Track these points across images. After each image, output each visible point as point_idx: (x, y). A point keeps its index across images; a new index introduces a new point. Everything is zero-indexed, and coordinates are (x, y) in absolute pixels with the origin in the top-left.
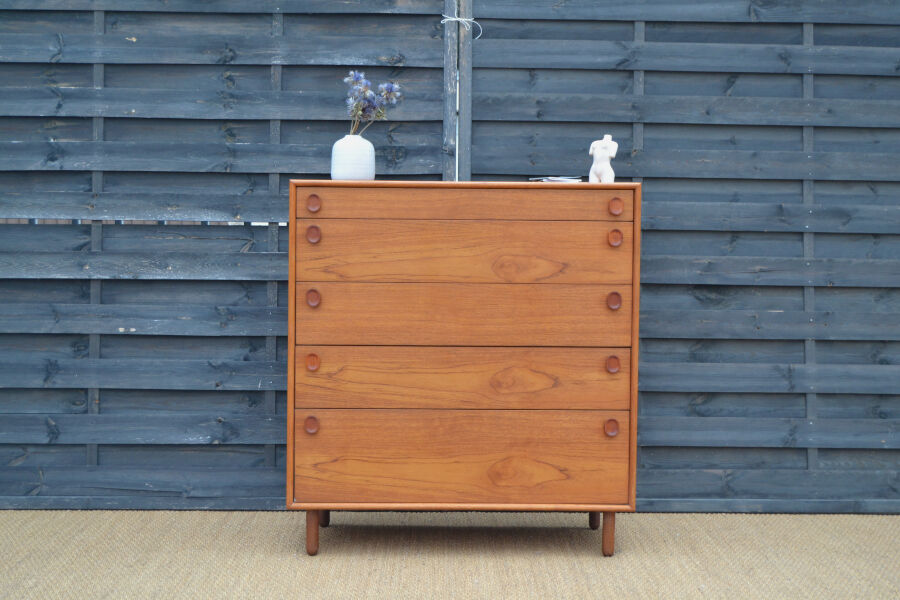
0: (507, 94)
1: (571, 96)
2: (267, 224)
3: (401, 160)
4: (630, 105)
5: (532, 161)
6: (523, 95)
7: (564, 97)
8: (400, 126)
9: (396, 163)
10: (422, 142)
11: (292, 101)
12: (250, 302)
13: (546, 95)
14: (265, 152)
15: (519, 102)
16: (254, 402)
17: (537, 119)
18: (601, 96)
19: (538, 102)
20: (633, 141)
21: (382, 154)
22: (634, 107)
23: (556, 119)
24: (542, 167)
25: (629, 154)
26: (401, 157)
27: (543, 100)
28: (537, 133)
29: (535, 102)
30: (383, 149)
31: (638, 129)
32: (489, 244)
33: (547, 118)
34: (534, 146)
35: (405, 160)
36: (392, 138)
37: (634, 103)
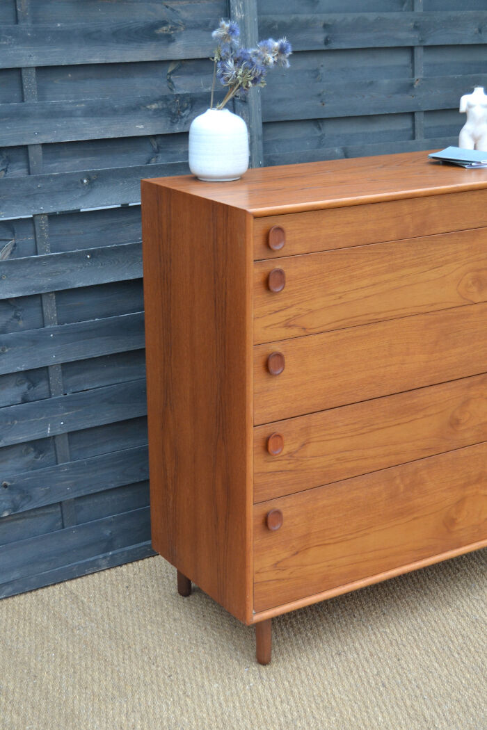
0: (293, 17)
1: (357, 15)
2: (31, 216)
3: (187, 112)
4: (412, 24)
5: (321, 102)
6: (309, 17)
7: (350, 17)
8: (180, 67)
9: (182, 117)
10: (207, 86)
11: (49, 39)
12: (21, 323)
13: (333, 16)
14: (20, 116)
15: (306, 26)
16: (41, 452)
17: (324, 48)
18: (386, 15)
19: (325, 26)
20: (413, 68)
21: (165, 106)
22: (416, 28)
23: (344, 46)
24: (332, 108)
25: (412, 85)
26: (187, 108)
27: (330, 23)
28: (322, 64)
29: (322, 25)
30: (165, 99)
31: (419, 53)
32: (455, 261)
33: (335, 46)
34: (321, 81)
35: (191, 112)
36: (172, 83)
37: (416, 22)
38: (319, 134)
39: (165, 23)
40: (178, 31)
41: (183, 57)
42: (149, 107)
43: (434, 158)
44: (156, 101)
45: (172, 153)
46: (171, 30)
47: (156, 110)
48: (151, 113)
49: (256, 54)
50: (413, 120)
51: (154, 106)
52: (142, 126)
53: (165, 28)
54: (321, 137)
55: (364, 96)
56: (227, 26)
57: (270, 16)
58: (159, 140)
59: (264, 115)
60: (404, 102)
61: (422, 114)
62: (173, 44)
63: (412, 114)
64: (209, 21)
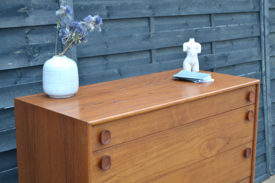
0: (91, 3)
3: (37, 55)
4: (148, 6)
5: (107, 46)
7: (119, 3)
8: (32, 30)
9: (34, 58)
10: (47, 40)
13: (111, 2)
15: (97, 7)
17: (107, 18)
18: (136, 2)
19: (107, 7)
20: (150, 27)
21: (24, 52)
22: (150, 8)
23: (117, 18)
24: (112, 49)
25: (150, 36)
26: (37, 53)
27: (109, 6)
28: (106, 27)
29: (106, 7)
30: (24, 48)
31: (152, 20)
32: (198, 137)
33: (112, 17)
34: (106, 35)
35: (39, 54)
36: (28, 39)
37: (150, 5)
38: (106, 63)
39: (23, 6)
40: (30, 11)
41: (34, 25)
42: (15, 53)
43: (175, 77)
44: (19, 49)
45: (29, 77)
46: (26, 10)
47: (19, 54)
48: (16, 56)
49: (83, 25)
50: (151, 53)
51: (18, 52)
52: (11, 64)
53: (23, 9)
54: (107, 64)
55: (127, 43)
56: (65, 8)
57: (79, 2)
58: (21, 70)
59: (78, 54)
60: (146, 44)
61: (155, 51)
62: (28, 17)
63: (150, 51)
64: (47, 5)
